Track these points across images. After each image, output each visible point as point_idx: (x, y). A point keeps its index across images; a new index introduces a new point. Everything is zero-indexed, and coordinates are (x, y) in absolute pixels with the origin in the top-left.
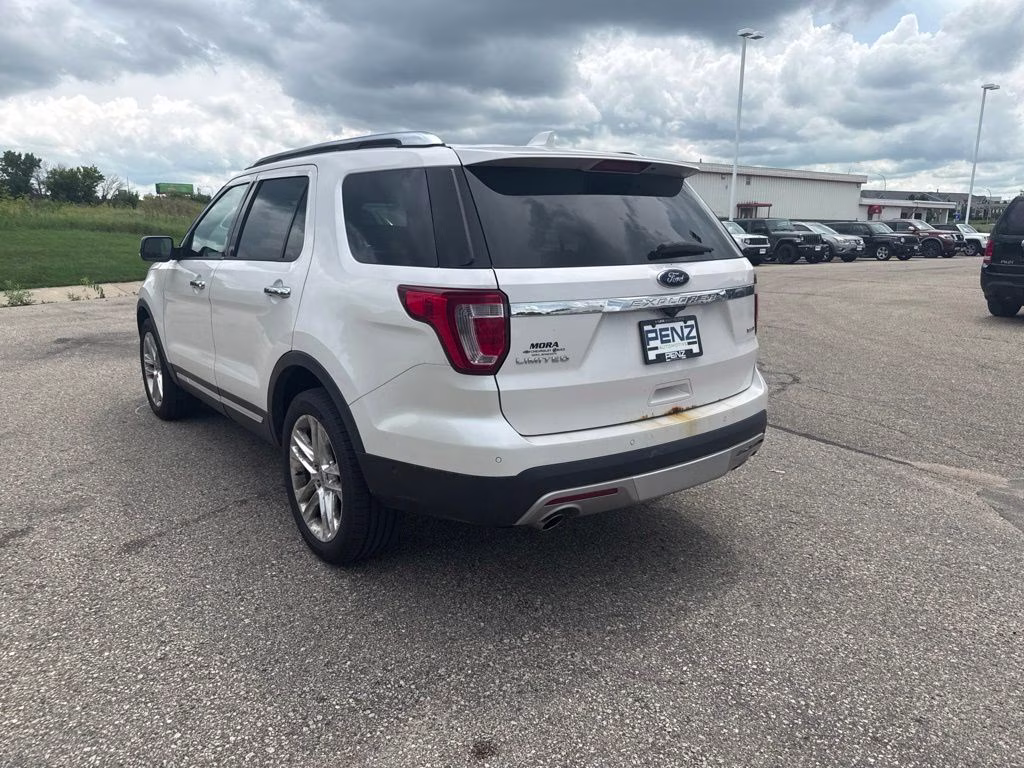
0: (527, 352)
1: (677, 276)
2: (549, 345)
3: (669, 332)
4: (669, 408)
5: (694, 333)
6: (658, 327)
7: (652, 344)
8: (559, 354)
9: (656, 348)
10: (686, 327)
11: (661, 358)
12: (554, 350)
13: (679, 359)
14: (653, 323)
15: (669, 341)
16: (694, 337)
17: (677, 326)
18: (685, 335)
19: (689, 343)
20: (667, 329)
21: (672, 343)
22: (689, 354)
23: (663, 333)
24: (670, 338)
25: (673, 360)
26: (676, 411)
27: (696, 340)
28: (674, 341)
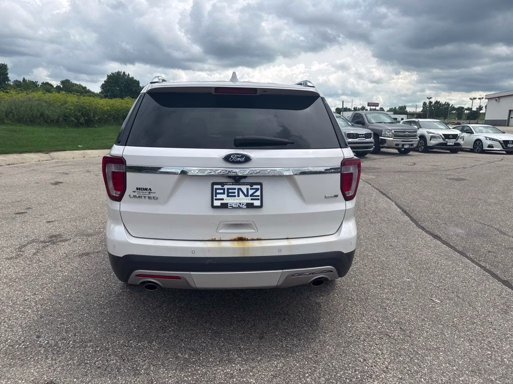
0: (134, 192)
1: (238, 157)
2: (146, 189)
3: (236, 191)
4: (235, 237)
5: (258, 193)
6: (226, 187)
7: (219, 196)
8: (152, 195)
9: (223, 199)
10: (251, 189)
11: (224, 206)
12: (149, 193)
13: (239, 207)
14: (222, 184)
15: (235, 196)
16: (258, 196)
17: (244, 188)
18: (250, 194)
19: (252, 199)
20: (235, 189)
21: (237, 197)
22: (250, 206)
23: (230, 191)
24: (236, 194)
25: (235, 208)
26: (241, 239)
27: (259, 198)
28: (239, 196)
